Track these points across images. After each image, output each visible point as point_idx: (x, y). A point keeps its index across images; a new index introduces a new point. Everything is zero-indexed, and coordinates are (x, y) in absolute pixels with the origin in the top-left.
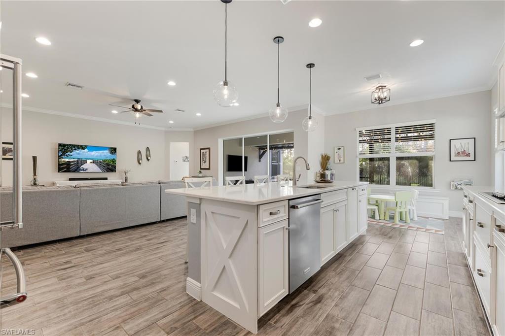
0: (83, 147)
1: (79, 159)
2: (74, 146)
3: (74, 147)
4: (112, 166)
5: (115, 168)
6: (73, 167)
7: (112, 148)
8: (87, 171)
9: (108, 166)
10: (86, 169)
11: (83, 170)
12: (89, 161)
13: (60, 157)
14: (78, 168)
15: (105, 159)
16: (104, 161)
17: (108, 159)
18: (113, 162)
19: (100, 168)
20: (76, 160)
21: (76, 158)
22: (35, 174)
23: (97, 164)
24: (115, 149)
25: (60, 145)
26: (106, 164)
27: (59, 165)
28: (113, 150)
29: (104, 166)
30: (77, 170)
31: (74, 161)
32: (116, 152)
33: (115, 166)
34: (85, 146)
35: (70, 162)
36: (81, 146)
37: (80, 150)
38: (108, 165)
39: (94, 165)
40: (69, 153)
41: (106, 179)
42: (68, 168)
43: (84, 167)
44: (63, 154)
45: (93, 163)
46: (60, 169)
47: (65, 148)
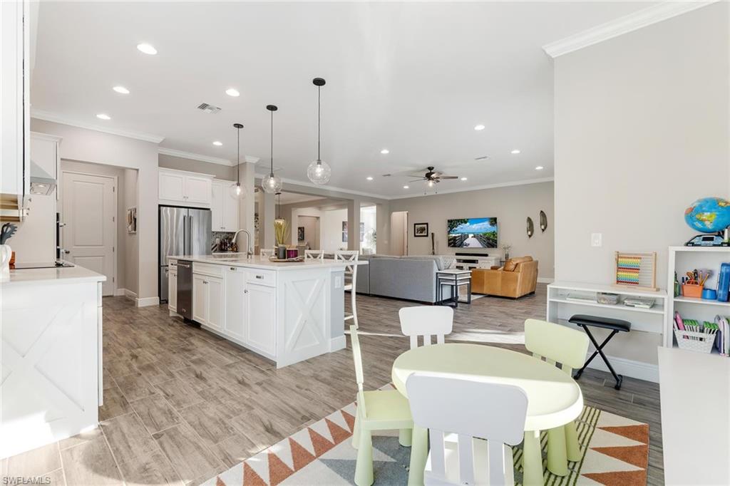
0: (465, 221)
1: (462, 233)
2: (458, 221)
4: (493, 241)
5: (496, 243)
6: (458, 243)
7: (491, 219)
8: (469, 246)
9: (488, 241)
10: (469, 244)
11: (466, 245)
12: (471, 236)
13: (449, 233)
14: (462, 243)
16: (485, 234)
18: (494, 235)
19: (480, 242)
20: (460, 235)
21: (460, 233)
23: (477, 239)
24: (495, 219)
25: (449, 221)
26: (487, 237)
27: (449, 240)
28: (494, 221)
29: (485, 241)
30: (461, 245)
31: (458, 236)
32: (496, 223)
33: (496, 240)
34: (467, 219)
35: (455, 237)
36: (464, 220)
37: (463, 224)
38: (488, 239)
39: (475, 239)
40: (455, 228)
41: (486, 255)
42: (455, 243)
43: (466, 241)
44: (451, 230)
45: (474, 237)
46: (449, 245)
47: (452, 224)
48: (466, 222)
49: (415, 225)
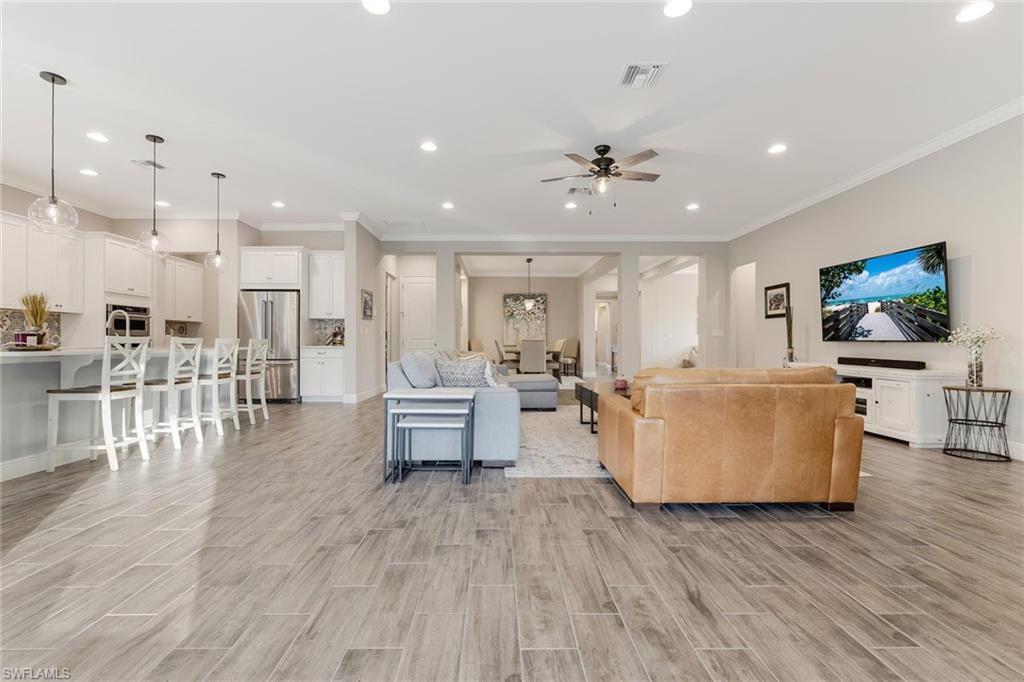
0: (856, 268)
1: (852, 301)
2: (843, 268)
3: (843, 271)
4: (936, 318)
5: (945, 324)
6: (844, 327)
7: (927, 249)
8: (870, 338)
9: (920, 319)
10: (868, 331)
11: (862, 334)
12: (873, 306)
13: (824, 301)
14: (853, 327)
15: (912, 292)
16: (910, 300)
17: (920, 291)
18: (937, 300)
19: (899, 325)
20: (847, 305)
21: (847, 301)
22: (790, 346)
23: (891, 315)
24: (940, 249)
25: (822, 271)
26: (916, 309)
27: (825, 322)
28: (936, 256)
29: (910, 321)
30: (851, 334)
31: (844, 310)
32: (943, 260)
33: (945, 316)
34: (863, 261)
35: (837, 313)
36: (855, 264)
37: (854, 276)
38: (921, 313)
39: (883, 316)
40: (835, 289)
41: (920, 366)
42: (837, 330)
43: (864, 323)
44: (828, 292)
45: (882, 309)
46: (825, 332)
47: (830, 278)
48: (859, 270)
49: (767, 289)
